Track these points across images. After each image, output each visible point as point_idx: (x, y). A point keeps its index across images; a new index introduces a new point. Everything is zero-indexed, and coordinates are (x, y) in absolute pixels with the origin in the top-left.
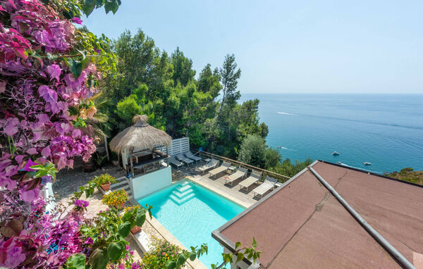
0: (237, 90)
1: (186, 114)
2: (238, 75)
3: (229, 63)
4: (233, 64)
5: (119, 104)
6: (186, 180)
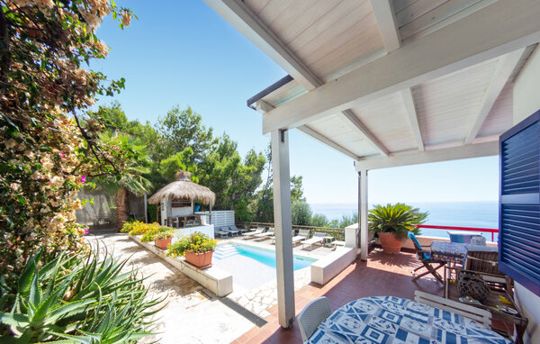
5: (163, 162)
6: (230, 243)
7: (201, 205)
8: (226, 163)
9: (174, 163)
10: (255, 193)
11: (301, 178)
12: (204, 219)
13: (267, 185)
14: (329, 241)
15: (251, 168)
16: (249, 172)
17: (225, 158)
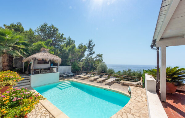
0: (93, 51)
1: (70, 56)
2: (94, 46)
3: (90, 42)
4: (92, 42)
5: (34, 44)
6: (67, 80)
7: (54, 64)
8: (69, 47)
9: (40, 45)
10: (82, 60)
11: (102, 55)
12: (54, 70)
13: (87, 57)
14: (118, 80)
15: (80, 50)
16: (79, 51)
17: (68, 46)
